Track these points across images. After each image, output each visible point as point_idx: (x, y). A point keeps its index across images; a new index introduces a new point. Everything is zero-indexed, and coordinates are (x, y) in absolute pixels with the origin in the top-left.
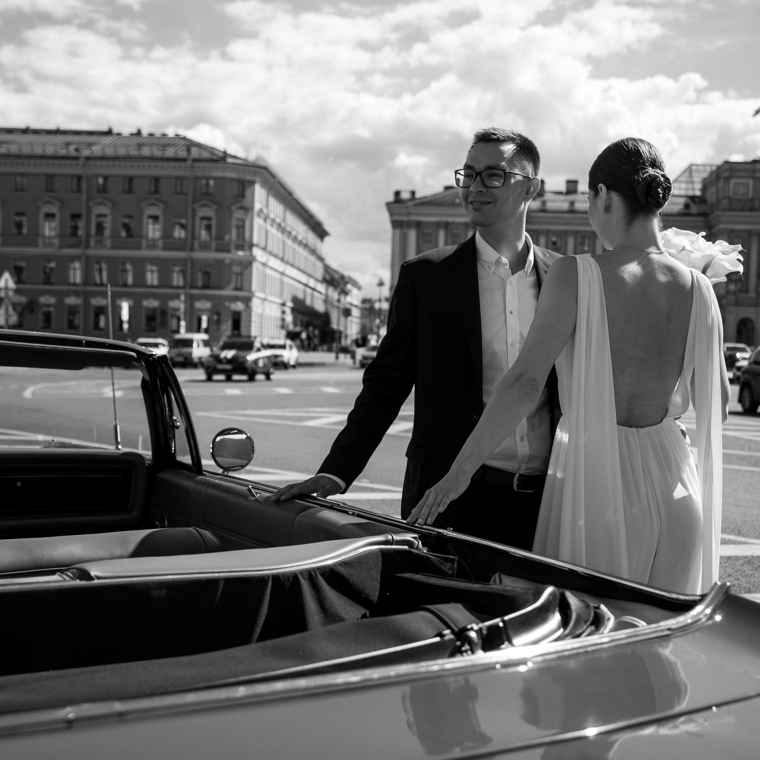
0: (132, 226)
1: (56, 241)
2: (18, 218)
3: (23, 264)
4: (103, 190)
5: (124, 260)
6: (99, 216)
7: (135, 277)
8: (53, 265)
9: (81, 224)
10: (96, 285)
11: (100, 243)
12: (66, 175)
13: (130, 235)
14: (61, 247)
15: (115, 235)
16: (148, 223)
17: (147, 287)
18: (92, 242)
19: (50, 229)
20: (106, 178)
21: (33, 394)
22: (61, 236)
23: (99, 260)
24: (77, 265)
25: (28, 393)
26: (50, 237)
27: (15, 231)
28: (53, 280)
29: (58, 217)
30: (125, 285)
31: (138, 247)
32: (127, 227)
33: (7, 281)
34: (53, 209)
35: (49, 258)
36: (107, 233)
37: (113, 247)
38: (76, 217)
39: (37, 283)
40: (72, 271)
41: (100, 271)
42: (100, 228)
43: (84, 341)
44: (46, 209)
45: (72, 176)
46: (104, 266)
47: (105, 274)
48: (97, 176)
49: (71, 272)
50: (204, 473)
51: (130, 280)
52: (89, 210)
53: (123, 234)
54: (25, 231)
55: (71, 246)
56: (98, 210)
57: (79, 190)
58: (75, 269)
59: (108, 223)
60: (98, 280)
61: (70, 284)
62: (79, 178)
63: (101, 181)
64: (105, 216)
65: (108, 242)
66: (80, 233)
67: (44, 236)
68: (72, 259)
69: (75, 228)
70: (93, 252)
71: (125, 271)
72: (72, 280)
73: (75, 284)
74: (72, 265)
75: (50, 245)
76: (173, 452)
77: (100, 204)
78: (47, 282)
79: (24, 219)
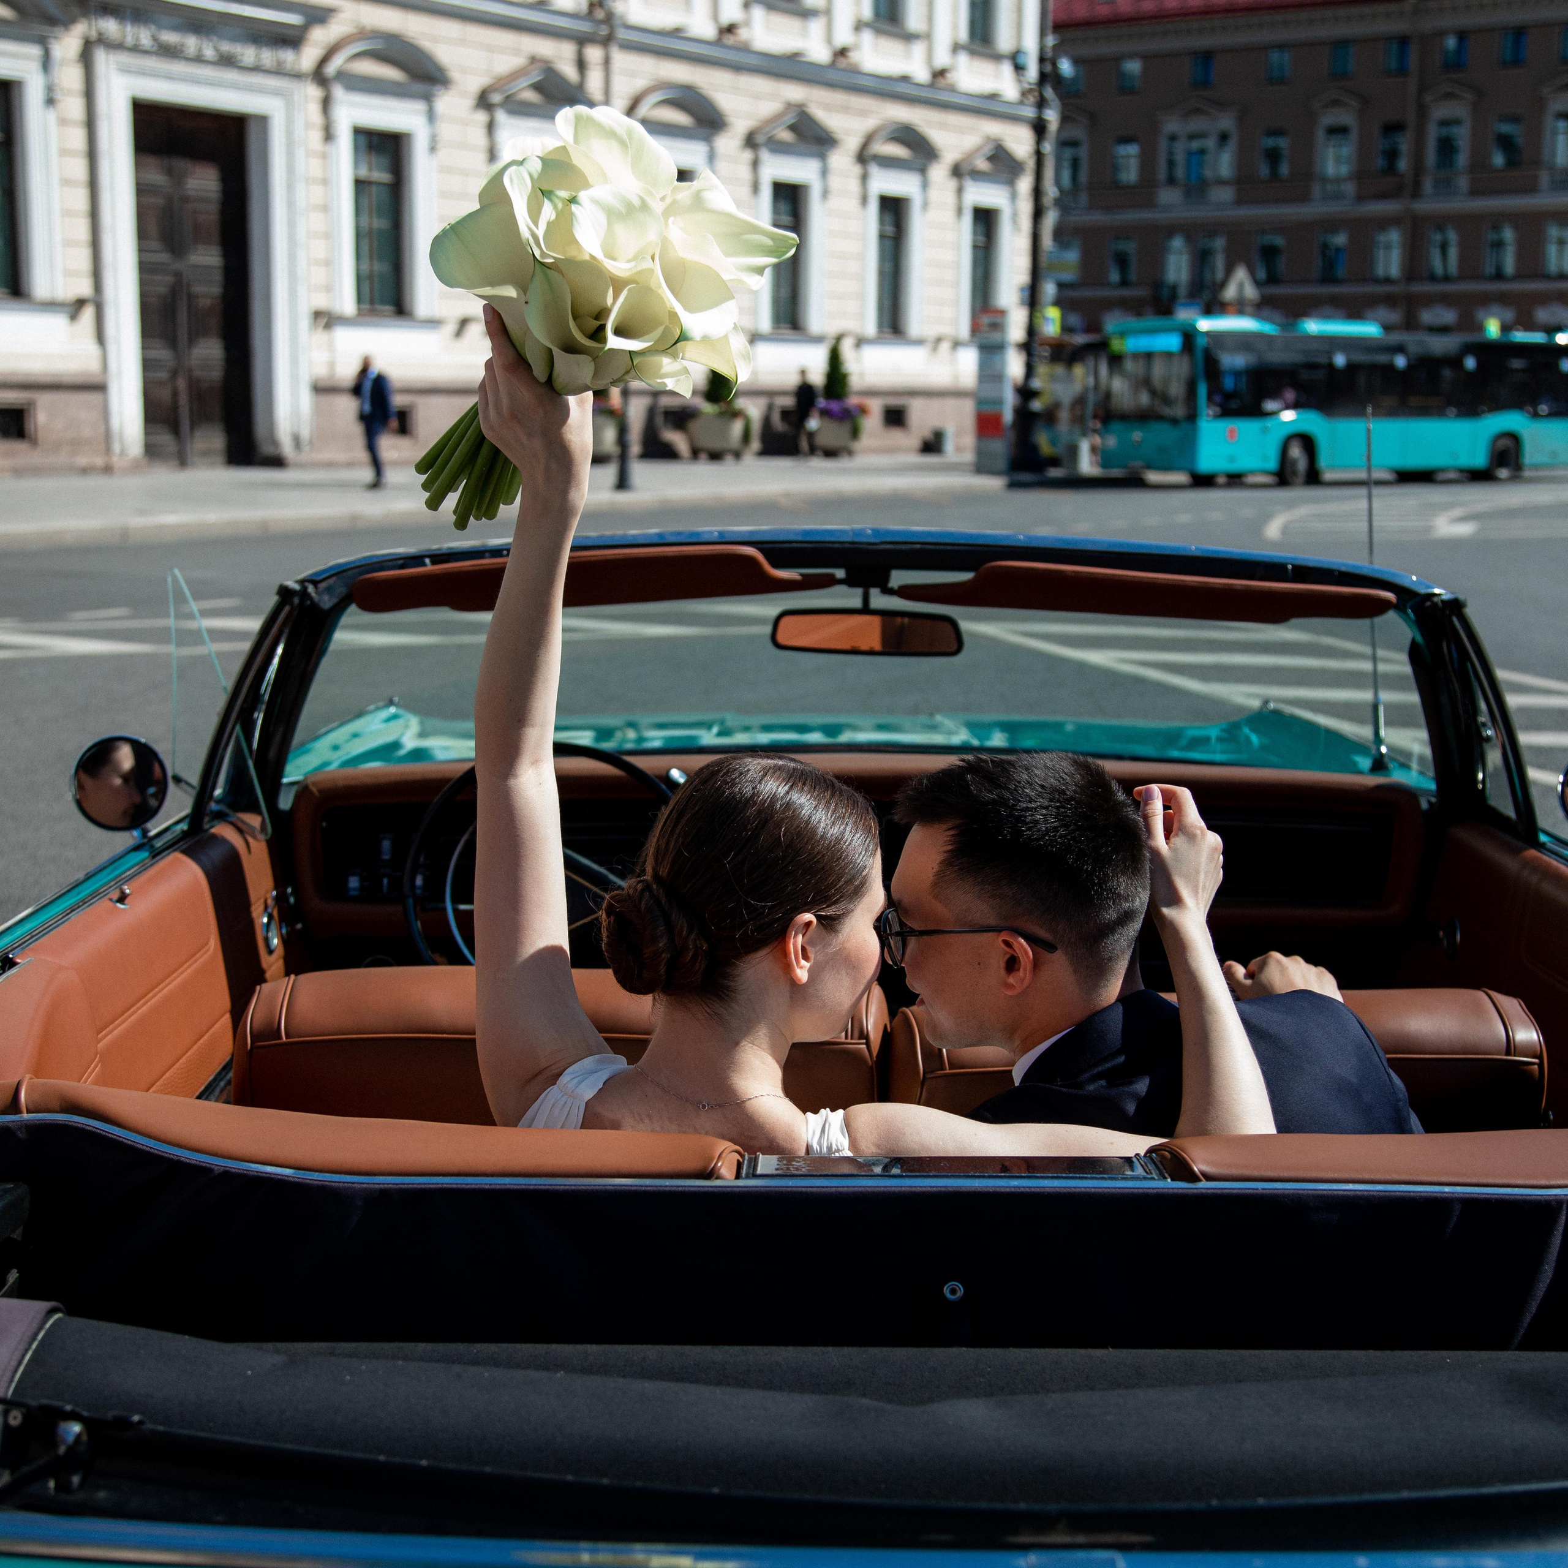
0: (1520, 141)
1: (1350, 188)
2: (1270, 142)
3: (1279, 241)
4: (1455, 64)
5: (1496, 220)
6: (1444, 123)
7: (1520, 257)
8: (1340, 239)
9: (1405, 143)
10: (1433, 278)
11: (1445, 186)
12: (1375, 39)
13: (1512, 162)
14: (1361, 198)
15: (1479, 164)
16: (1555, 133)
17: (1548, 277)
18: (1428, 185)
19: (1338, 160)
20: (1462, 36)
21: (1285, 530)
22: (1361, 175)
23: (1441, 222)
24: (1394, 236)
25: (1273, 530)
26: (1338, 180)
27: (1264, 171)
28: (1341, 272)
29: (1354, 136)
30: (1499, 276)
31: (1531, 188)
32: (1506, 143)
33: (1241, 286)
34: (1345, 117)
35: (1332, 225)
36: (1462, 159)
37: (1475, 191)
38: (1393, 128)
39: (1305, 281)
40: (1381, 252)
41: (1444, 248)
42: (1447, 147)
43: (1290, 567)
44: (1329, 118)
45: (1388, 39)
46: (1452, 236)
47: (1453, 253)
48: (1441, 34)
49: (1381, 254)
50: (1543, 838)
51: (1509, 265)
52: (1422, 112)
53: (1499, 160)
54: (1284, 169)
55: (1383, 196)
56: (1441, 111)
57: (1402, 71)
58: (1388, 247)
59: (1463, 135)
60: (1439, 269)
61: (1376, 281)
62: (1403, 41)
63: (1451, 43)
64: (1457, 122)
65: (1463, 183)
66: (1403, 164)
67: (1324, 180)
68: (1384, 223)
69: (1392, 155)
70: (1427, 206)
71: (1499, 245)
72: (1380, 272)
73: (1388, 280)
74: (1382, 238)
75: (1338, 196)
76: (1480, 786)
77: (1449, 96)
78: (1328, 277)
79: (1283, 143)
